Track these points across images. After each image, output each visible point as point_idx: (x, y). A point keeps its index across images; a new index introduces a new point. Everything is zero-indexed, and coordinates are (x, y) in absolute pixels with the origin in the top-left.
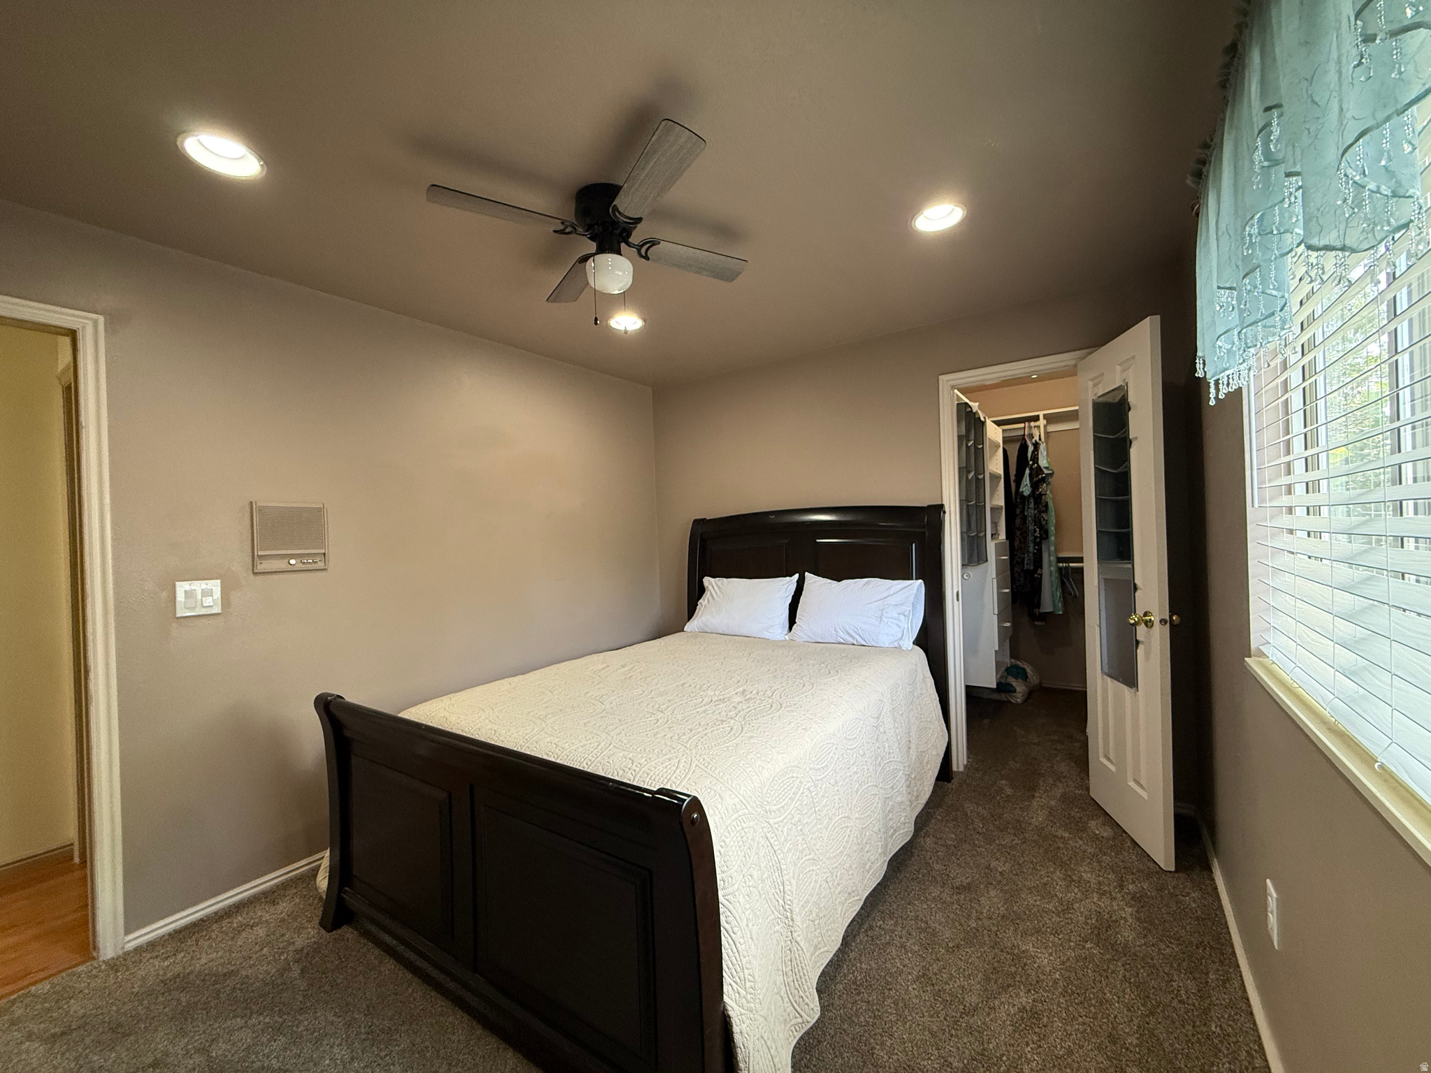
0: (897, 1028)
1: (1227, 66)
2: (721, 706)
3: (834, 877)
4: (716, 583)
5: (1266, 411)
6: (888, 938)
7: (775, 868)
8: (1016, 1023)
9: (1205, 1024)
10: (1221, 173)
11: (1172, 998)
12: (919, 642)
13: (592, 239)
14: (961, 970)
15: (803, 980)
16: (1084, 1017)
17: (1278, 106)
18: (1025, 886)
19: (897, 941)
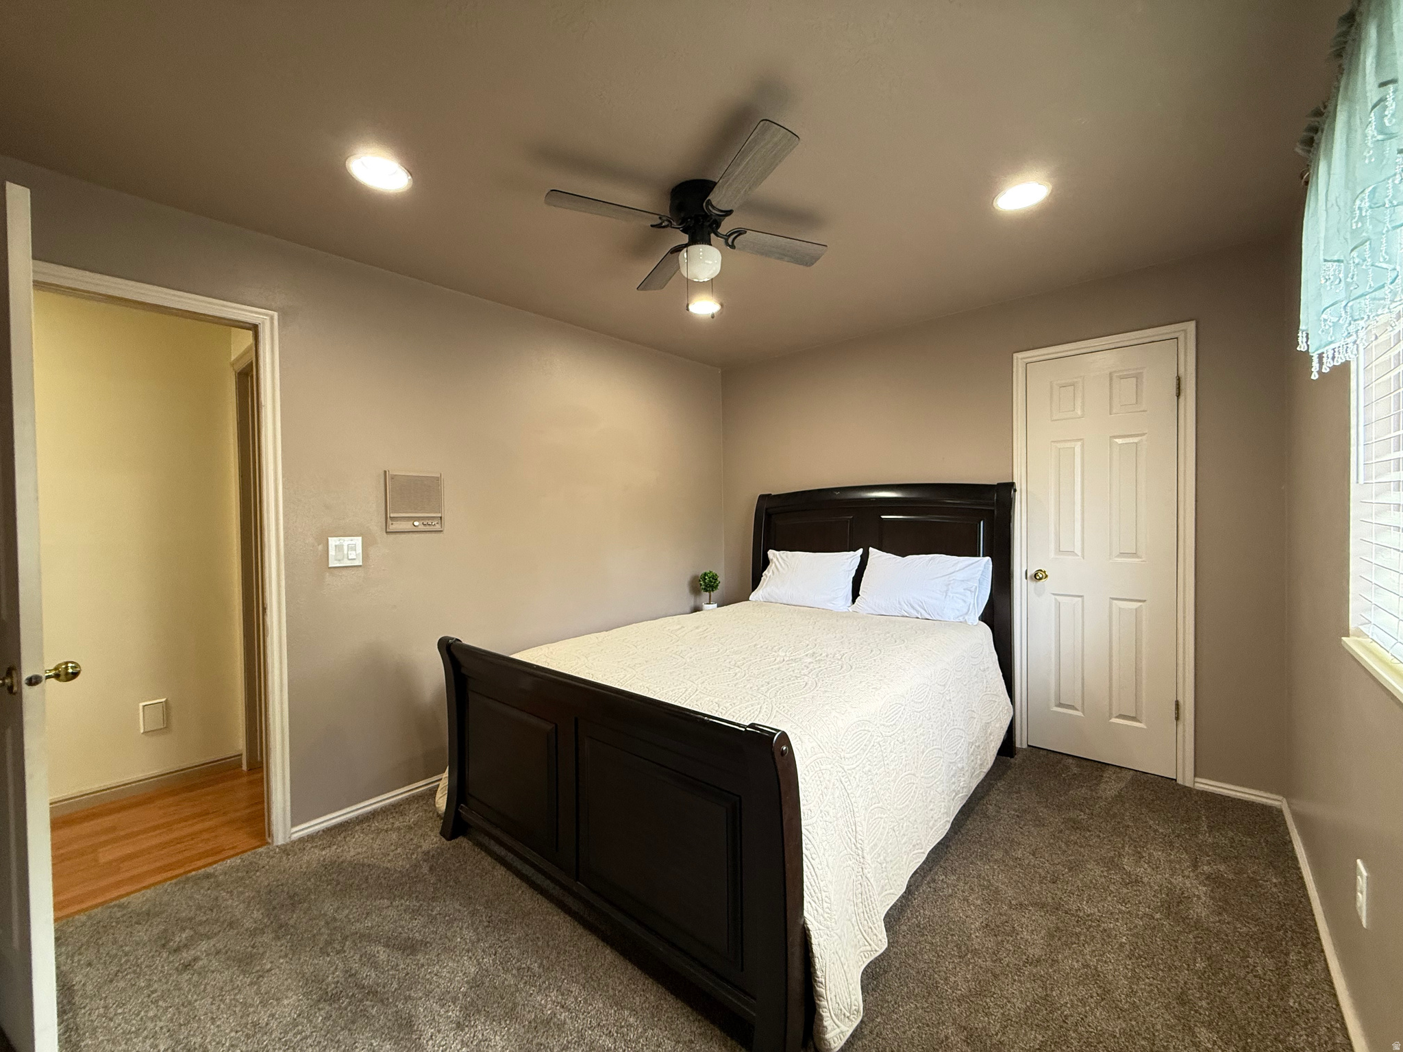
0: (961, 969)
1: (1345, 34)
2: (793, 665)
3: (900, 827)
4: (781, 556)
5: (1376, 385)
6: (950, 891)
7: (848, 809)
8: (1080, 977)
9: (1282, 999)
10: (1333, 142)
11: (1248, 972)
12: (985, 618)
13: (685, 231)
14: (1024, 926)
15: (872, 913)
16: (1151, 979)
17: (1394, 81)
18: (1091, 858)
19: (960, 894)
